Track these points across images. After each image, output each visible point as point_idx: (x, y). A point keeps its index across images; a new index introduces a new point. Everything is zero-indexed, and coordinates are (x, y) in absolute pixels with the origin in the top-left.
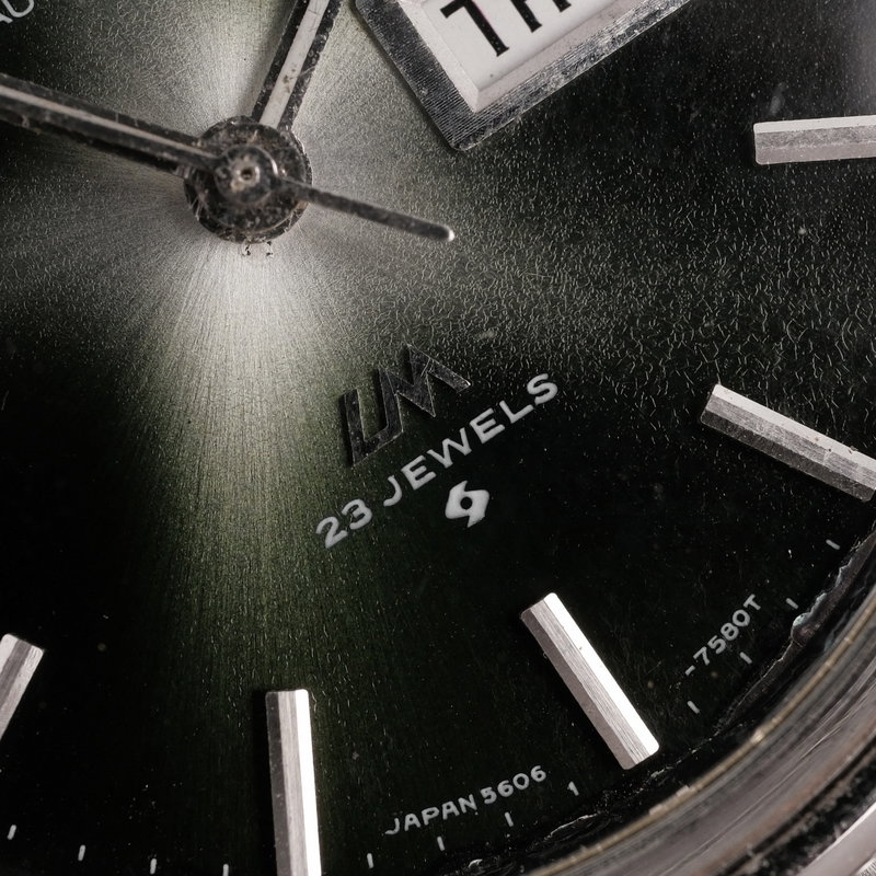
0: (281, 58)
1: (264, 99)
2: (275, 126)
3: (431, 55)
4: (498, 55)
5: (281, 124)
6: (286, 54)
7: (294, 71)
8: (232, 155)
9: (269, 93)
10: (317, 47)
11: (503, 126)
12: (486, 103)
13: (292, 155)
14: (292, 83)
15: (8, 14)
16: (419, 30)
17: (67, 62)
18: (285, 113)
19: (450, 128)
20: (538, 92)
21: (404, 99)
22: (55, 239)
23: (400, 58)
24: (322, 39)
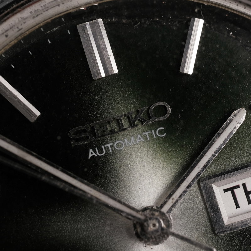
0: (174, 192)
1: (165, 203)
2: (165, 212)
3: (217, 204)
4: (236, 208)
5: (168, 212)
6: (175, 192)
7: (176, 197)
8: (150, 219)
9: (167, 201)
10: (185, 192)
11: (232, 231)
12: (229, 223)
13: (168, 221)
14: (174, 201)
15: (96, 153)
16: (216, 196)
17: (109, 173)
18: (170, 209)
19: (217, 227)
20: (246, 225)
21: (205, 214)
22: (90, 225)
23: (208, 202)
24: (187, 190)
